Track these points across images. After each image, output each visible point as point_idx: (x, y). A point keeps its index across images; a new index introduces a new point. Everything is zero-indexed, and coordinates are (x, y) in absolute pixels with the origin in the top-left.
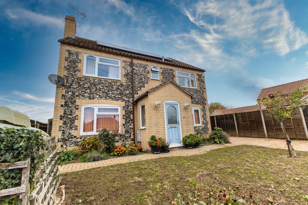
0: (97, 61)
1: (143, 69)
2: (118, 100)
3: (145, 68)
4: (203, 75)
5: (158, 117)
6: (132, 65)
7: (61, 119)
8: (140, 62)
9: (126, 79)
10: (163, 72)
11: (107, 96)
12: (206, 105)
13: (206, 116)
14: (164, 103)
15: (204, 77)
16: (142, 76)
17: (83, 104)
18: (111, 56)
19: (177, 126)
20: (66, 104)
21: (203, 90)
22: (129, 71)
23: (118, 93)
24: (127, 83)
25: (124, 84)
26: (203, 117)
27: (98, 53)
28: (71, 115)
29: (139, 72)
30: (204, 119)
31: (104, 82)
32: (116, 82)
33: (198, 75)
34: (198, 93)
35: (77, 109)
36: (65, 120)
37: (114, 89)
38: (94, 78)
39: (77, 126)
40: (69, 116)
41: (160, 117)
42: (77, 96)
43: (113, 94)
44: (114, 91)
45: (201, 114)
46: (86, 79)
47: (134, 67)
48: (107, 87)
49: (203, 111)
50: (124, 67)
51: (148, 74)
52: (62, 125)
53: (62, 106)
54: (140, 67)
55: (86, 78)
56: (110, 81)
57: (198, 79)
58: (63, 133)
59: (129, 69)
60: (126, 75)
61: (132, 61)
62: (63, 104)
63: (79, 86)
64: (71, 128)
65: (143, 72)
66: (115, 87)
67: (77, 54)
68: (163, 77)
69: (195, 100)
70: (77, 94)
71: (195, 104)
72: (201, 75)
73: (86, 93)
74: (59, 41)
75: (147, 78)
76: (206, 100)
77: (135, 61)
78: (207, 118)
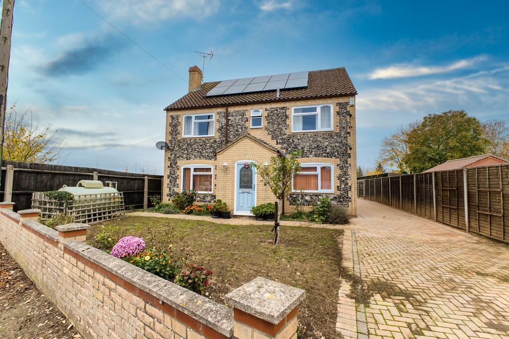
0: (193, 120)
1: (241, 117)
2: (211, 160)
3: (243, 115)
4: (351, 103)
5: (225, 179)
6: (227, 115)
7: (168, 178)
8: (237, 109)
9: (220, 134)
10: (268, 115)
11: (201, 156)
12: (350, 157)
13: (348, 176)
14: (236, 164)
15: (353, 106)
16: (239, 127)
17: (183, 164)
18: (206, 110)
19: (251, 192)
20: (171, 166)
21: (348, 131)
22: (223, 124)
23: (211, 151)
24: (220, 138)
25: (218, 140)
26: (339, 178)
27: (194, 111)
28: (174, 175)
29: (235, 122)
30: (342, 182)
31: (198, 141)
32: (210, 139)
33: (339, 104)
34: (336, 137)
35: (178, 169)
36: (170, 178)
37: (207, 148)
38: (190, 139)
39: (178, 185)
40: (173, 176)
41: (229, 179)
42: (178, 157)
43: (207, 152)
44: (208, 149)
45: (335, 173)
46: (184, 141)
47: (229, 118)
48: (201, 146)
49: (341, 168)
50: (218, 120)
51: (246, 123)
52: (169, 183)
53: (168, 167)
54: (236, 116)
55: (184, 139)
56: (203, 139)
57: (337, 112)
58: (170, 189)
59: (224, 121)
60: (220, 129)
61: (227, 111)
62: (169, 165)
63: (179, 148)
64: (174, 185)
65: (240, 121)
66: (208, 145)
67: (178, 117)
68: (268, 123)
69: (326, 150)
70: (177, 156)
71: (325, 157)
72: (347, 103)
73: (184, 154)
74: (164, 110)
75: (245, 128)
76: (351, 149)
77: (231, 110)
78: (348, 181)
